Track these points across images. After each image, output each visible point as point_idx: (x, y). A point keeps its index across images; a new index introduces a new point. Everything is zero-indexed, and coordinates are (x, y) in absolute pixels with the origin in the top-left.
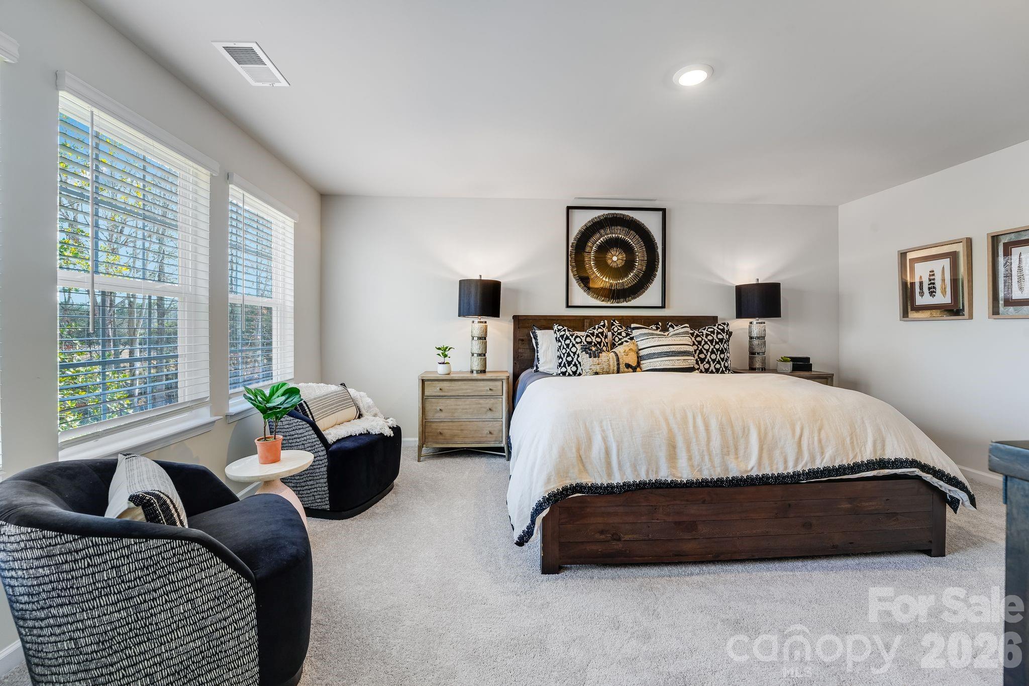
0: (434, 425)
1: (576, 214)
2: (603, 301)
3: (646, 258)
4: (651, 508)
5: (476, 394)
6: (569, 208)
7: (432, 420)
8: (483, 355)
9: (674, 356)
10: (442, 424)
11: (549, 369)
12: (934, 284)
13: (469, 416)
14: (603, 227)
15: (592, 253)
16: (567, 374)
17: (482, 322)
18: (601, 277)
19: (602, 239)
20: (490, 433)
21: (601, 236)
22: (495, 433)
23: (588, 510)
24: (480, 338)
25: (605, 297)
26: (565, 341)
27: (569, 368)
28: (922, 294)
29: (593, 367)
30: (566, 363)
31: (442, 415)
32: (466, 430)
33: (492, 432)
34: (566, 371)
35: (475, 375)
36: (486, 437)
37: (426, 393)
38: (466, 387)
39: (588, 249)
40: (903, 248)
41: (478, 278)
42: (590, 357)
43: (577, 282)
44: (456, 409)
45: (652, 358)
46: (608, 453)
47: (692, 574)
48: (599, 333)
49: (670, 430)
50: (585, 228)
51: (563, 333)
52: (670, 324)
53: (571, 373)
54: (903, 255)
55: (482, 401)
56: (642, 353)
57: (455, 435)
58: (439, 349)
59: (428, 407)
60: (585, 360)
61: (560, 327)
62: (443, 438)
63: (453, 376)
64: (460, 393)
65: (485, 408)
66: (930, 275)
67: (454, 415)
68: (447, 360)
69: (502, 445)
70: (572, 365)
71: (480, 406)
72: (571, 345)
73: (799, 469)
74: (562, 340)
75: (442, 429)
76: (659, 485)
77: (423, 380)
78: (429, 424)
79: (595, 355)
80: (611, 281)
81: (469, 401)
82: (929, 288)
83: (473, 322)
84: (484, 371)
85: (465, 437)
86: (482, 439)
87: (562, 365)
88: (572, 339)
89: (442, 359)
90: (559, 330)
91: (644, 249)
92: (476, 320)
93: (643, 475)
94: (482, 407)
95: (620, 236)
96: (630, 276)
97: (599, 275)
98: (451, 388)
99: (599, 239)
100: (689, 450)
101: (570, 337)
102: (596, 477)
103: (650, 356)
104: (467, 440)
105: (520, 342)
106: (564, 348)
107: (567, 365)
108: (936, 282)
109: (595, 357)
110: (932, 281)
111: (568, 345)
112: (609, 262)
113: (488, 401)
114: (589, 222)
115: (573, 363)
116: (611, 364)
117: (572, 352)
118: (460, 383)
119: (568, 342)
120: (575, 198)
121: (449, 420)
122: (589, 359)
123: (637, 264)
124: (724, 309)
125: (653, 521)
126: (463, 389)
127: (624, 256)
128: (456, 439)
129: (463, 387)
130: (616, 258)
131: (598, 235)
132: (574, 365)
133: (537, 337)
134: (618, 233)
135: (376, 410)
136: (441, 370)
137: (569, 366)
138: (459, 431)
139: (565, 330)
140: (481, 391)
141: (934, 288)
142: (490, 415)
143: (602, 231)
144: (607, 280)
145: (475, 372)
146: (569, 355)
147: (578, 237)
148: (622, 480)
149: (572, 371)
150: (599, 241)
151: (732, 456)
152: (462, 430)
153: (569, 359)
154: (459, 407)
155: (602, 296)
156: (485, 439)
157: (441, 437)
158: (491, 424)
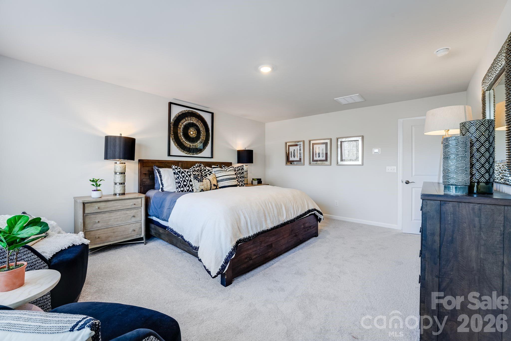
0: (92, 233)
1: (173, 106)
2: (186, 153)
3: (205, 135)
4: (260, 242)
5: (125, 208)
6: (170, 104)
7: (91, 230)
8: (123, 184)
9: (232, 180)
10: (99, 231)
11: (170, 189)
12: (295, 154)
13: (120, 223)
14: (187, 116)
15: (181, 129)
16: (184, 191)
17: (123, 163)
18: (186, 142)
19: (186, 122)
20: (134, 231)
21: (186, 121)
22: (137, 230)
23: (242, 250)
24: (121, 173)
25: (187, 151)
26: (181, 174)
27: (185, 188)
28: (291, 157)
29: (200, 187)
30: (183, 185)
31: (99, 225)
32: (117, 232)
33: (135, 230)
34: (184, 190)
35: (118, 197)
36: (131, 233)
37: (87, 212)
38: (117, 204)
39: (179, 126)
40: (286, 141)
41: (119, 135)
42: (199, 182)
43: (174, 143)
44: (109, 220)
45: (223, 181)
46: (247, 224)
47: (273, 264)
48: (198, 170)
49: (263, 209)
50: (178, 115)
51: (179, 170)
52: (223, 166)
53: (186, 191)
54: (286, 143)
55: (128, 212)
56: (218, 179)
57: (109, 237)
58: (93, 181)
59: (87, 221)
60: (196, 184)
61: (176, 167)
62: (100, 240)
63: (104, 198)
64: (113, 209)
65: (130, 216)
66: (294, 151)
67: (109, 224)
68: (99, 188)
69: (142, 236)
70: (187, 187)
71: (127, 215)
72: (185, 176)
73: (295, 217)
74: (179, 174)
75: (99, 234)
76: (264, 232)
77: (83, 203)
78: (89, 233)
79: (200, 181)
80: (190, 144)
81: (119, 213)
82: (294, 155)
83: (116, 163)
84: (124, 194)
85: (116, 237)
86: (129, 236)
87: (181, 187)
88: (186, 173)
89: (94, 188)
90: (176, 169)
91: (205, 130)
92: (118, 162)
93: (259, 230)
94: (128, 216)
95: (194, 122)
96: (198, 142)
97: (184, 140)
98: (106, 206)
99: (185, 122)
100: (269, 216)
101: (184, 172)
102: (245, 235)
103: (222, 180)
104: (118, 238)
105: (144, 175)
106: (181, 178)
107: (184, 187)
108: (295, 153)
109: (201, 182)
110: (294, 153)
111: (183, 176)
112: (189, 134)
113: (132, 211)
114: (180, 112)
115: (187, 185)
116: (208, 185)
117: (186, 180)
118: (113, 202)
119: (183, 174)
120: (174, 99)
121: (104, 228)
122: (198, 183)
123: (201, 137)
124: (233, 159)
125: (261, 248)
126: (114, 206)
127: (196, 132)
128: (110, 239)
129: (115, 205)
130: (192, 133)
131: (184, 120)
132: (188, 187)
133: (160, 172)
134: (194, 120)
135: (60, 229)
136: (95, 195)
137: (185, 187)
138: (112, 234)
139: (179, 169)
140: (128, 206)
141: (295, 155)
142: (133, 220)
143: (186, 118)
144: (188, 143)
145: (118, 195)
146: (184, 181)
147: (175, 119)
148: (253, 233)
149: (187, 190)
150: (185, 123)
151: (280, 216)
152: (114, 232)
153: (185, 183)
154: (112, 218)
155: (186, 151)
156: (131, 235)
157: (98, 240)
158: (134, 225)
